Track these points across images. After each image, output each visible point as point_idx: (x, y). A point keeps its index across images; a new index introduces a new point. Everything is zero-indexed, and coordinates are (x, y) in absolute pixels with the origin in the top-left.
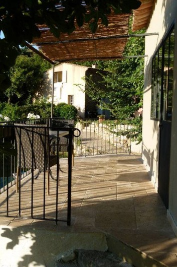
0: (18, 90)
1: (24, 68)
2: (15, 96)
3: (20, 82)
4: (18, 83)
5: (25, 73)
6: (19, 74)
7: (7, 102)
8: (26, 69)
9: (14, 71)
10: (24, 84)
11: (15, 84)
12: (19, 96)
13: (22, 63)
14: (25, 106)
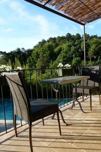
0: (95, 54)
1: (97, 43)
2: (93, 57)
3: (95, 50)
4: (94, 51)
5: (97, 46)
6: (94, 47)
7: (90, 61)
8: (98, 44)
9: (92, 46)
10: (97, 51)
11: (92, 52)
12: (95, 57)
13: (96, 41)
14: (97, 62)
